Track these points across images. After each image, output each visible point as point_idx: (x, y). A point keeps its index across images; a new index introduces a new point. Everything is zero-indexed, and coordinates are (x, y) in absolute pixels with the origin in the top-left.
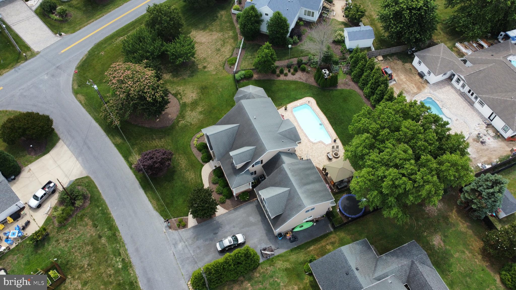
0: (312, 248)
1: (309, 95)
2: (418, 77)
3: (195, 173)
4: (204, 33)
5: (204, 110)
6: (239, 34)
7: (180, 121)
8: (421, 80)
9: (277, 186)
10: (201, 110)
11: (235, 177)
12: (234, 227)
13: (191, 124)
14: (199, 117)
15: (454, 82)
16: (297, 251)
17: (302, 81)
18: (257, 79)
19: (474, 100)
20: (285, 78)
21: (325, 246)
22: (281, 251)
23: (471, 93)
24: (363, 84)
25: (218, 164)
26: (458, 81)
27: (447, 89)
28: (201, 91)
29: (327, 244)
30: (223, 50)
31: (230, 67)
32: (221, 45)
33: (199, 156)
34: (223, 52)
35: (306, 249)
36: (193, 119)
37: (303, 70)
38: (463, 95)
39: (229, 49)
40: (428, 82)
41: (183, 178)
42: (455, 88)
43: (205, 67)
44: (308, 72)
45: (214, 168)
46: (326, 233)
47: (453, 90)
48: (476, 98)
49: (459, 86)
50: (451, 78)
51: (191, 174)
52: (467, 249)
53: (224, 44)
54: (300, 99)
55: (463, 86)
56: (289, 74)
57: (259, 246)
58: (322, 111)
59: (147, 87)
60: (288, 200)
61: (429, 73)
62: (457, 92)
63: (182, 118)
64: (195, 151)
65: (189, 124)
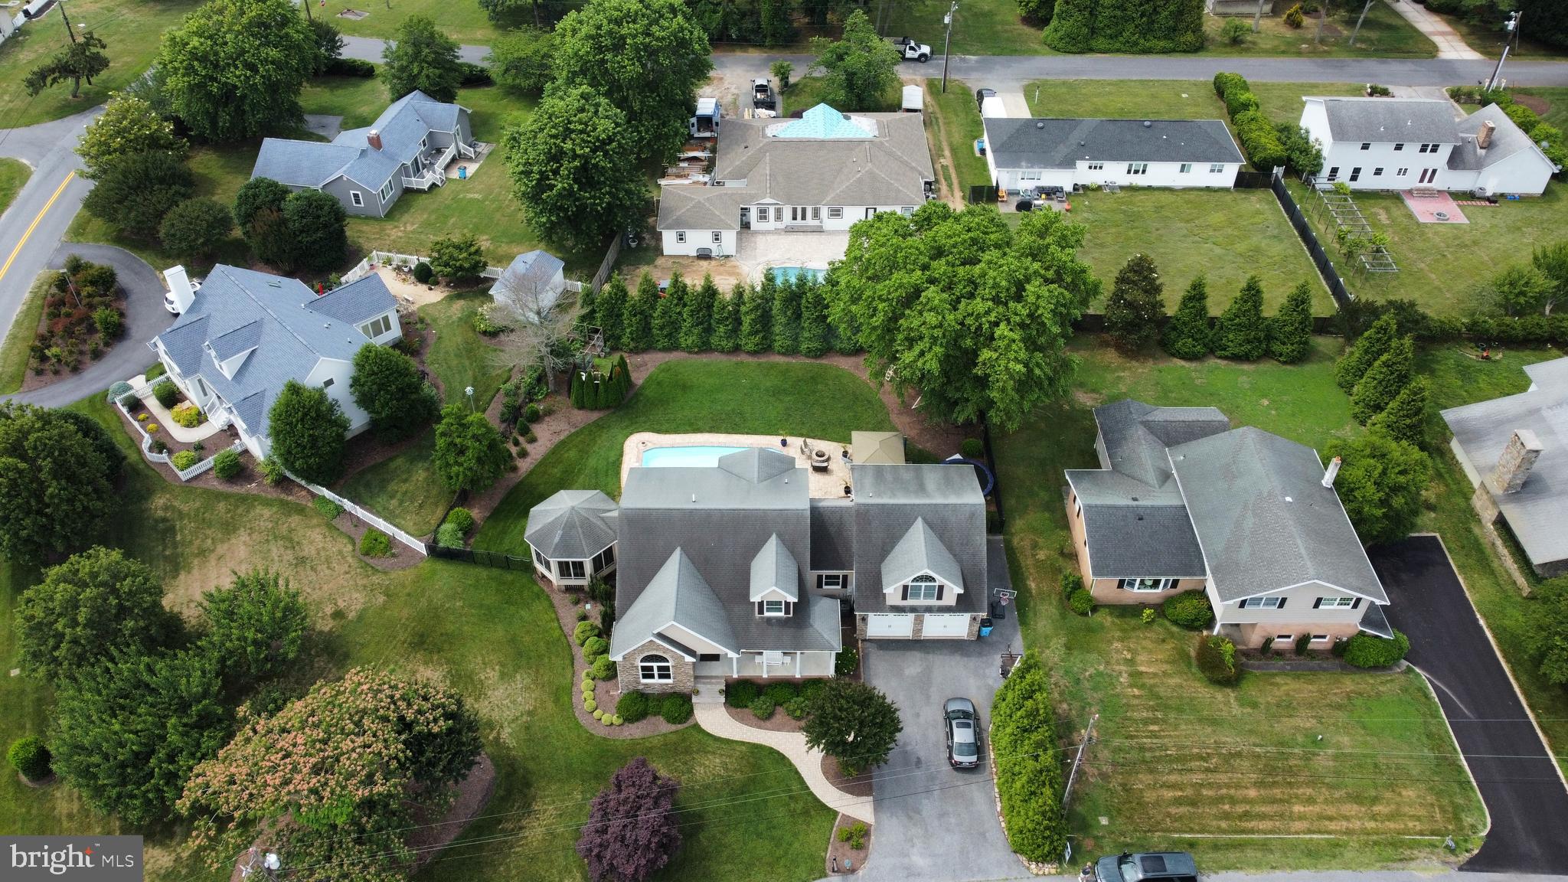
0: (1033, 585)
1: (620, 437)
2: (704, 263)
3: (709, 752)
4: (195, 572)
5: (502, 665)
6: (283, 496)
7: (497, 739)
8: (713, 263)
9: (893, 548)
10: (497, 674)
11: (811, 630)
12: (918, 715)
13: (530, 713)
14: (519, 686)
15: (755, 224)
16: (1031, 614)
17: (567, 433)
18: (487, 514)
19: (816, 223)
20: (528, 460)
21: (1038, 561)
22: (1018, 645)
23: (799, 216)
24: (666, 336)
25: (718, 683)
26: (763, 215)
27: (760, 241)
28: (425, 650)
29: (1034, 556)
30: (308, 550)
31: (393, 555)
32: (286, 548)
33: (658, 727)
34: (318, 554)
35: (1031, 596)
36: (514, 702)
37: (536, 418)
38: (790, 230)
39: (321, 537)
40: (727, 257)
41: (707, 787)
42: (768, 232)
43: (338, 615)
44: (549, 413)
45: (723, 699)
46: (1003, 551)
47: (770, 238)
48: (816, 214)
49: (771, 224)
50: (746, 226)
51: (707, 763)
52: (1115, 371)
53: (291, 540)
54: (621, 455)
55: (779, 216)
56: (529, 447)
57: (991, 682)
58: (686, 432)
59: (402, 705)
60: (941, 537)
61: (717, 238)
62: (780, 234)
63: (492, 730)
64: (636, 731)
65: (525, 718)
